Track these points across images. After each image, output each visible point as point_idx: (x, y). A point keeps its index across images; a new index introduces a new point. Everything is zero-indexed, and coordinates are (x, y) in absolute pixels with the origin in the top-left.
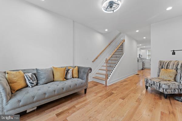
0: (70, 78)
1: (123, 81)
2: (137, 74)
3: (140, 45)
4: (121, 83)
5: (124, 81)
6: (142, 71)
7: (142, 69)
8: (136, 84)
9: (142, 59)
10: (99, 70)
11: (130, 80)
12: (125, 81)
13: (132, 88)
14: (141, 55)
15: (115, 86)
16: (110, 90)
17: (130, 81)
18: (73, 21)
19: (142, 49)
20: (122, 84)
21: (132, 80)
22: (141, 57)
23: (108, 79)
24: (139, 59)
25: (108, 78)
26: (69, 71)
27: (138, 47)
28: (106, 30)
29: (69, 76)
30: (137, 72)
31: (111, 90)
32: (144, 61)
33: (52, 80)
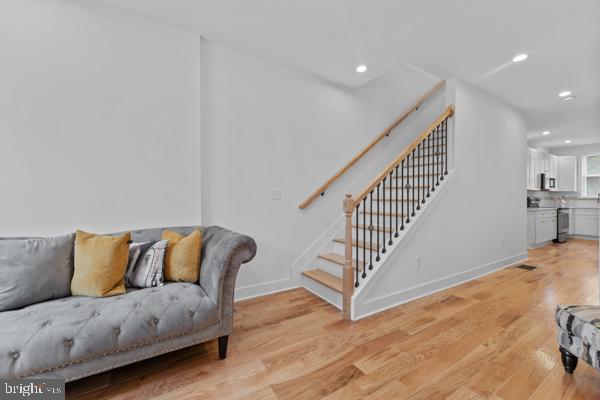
0: (149, 284)
1: (441, 298)
2: (522, 267)
3: (546, 133)
4: (427, 308)
5: (443, 302)
6: (553, 251)
7: (556, 241)
8: (505, 326)
9: (553, 196)
10: (334, 241)
11: (476, 297)
12: (451, 300)
13: (480, 349)
14: (547, 176)
15: (387, 327)
16: (351, 349)
17: (477, 301)
18: (201, 37)
19: (553, 151)
20: (428, 315)
21: (489, 295)
22: (547, 186)
23: (357, 291)
24: (540, 195)
25: (357, 285)
26: (150, 252)
27: (531, 143)
28: (362, 69)
29: (147, 273)
30: (523, 257)
31: (358, 347)
32: (563, 204)
33: (63, 291)
